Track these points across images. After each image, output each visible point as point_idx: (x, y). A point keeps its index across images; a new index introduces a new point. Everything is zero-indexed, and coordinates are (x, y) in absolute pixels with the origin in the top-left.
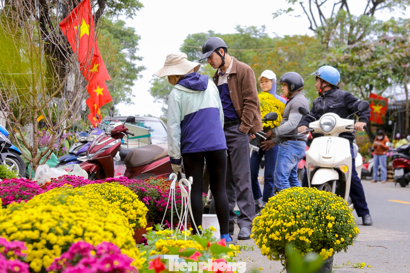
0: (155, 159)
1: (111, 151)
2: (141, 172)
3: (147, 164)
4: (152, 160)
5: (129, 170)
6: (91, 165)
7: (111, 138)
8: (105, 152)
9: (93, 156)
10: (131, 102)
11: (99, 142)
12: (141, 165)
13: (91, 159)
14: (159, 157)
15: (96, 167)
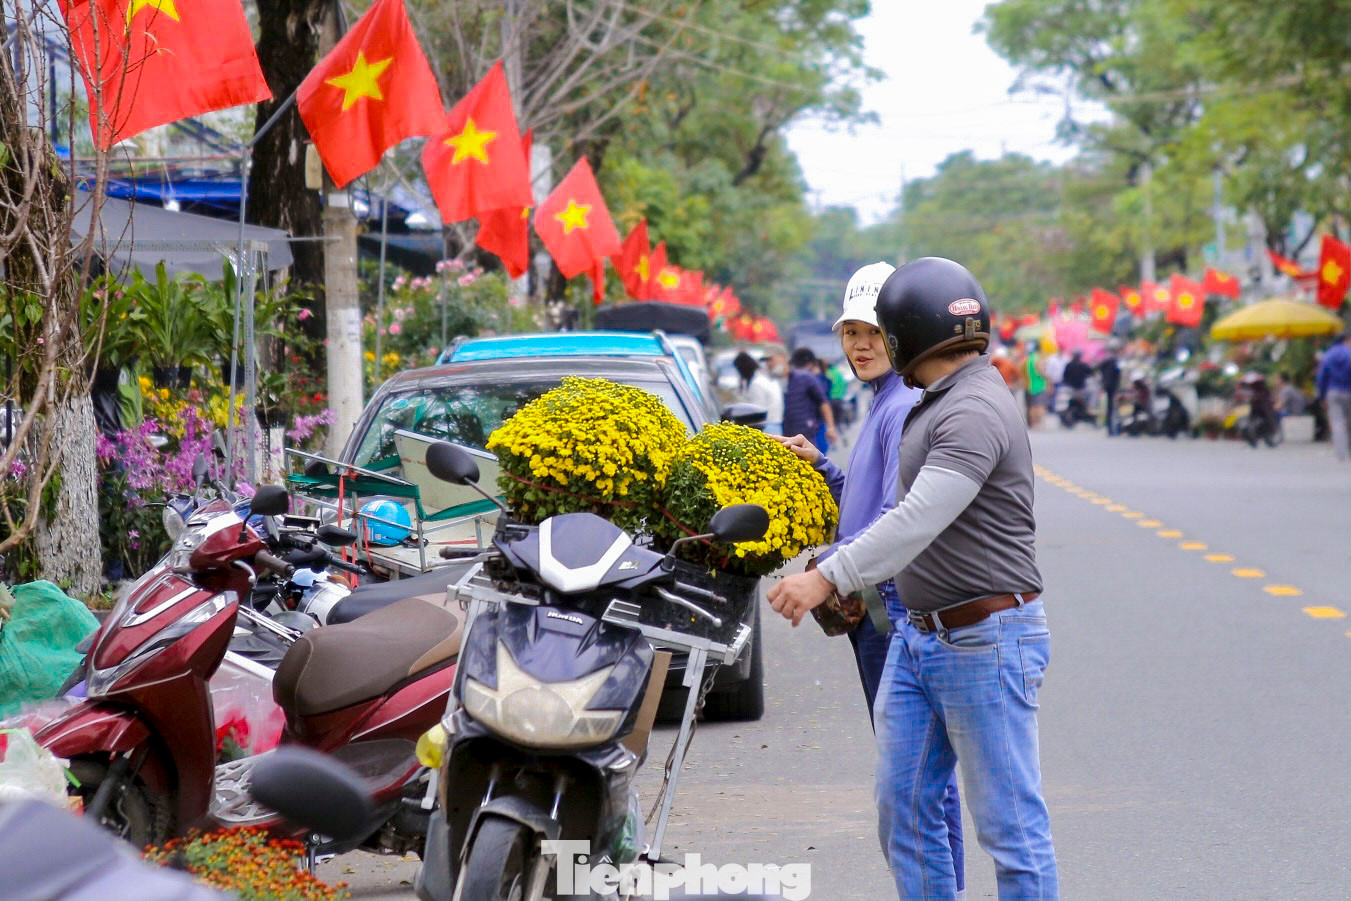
0: (412, 669)
1: (193, 646)
2: (347, 735)
3: (378, 697)
4: (401, 675)
5: (297, 727)
6: (105, 718)
7: (192, 590)
8: (165, 654)
9: (112, 678)
10: (864, 109)
11: (139, 612)
12: (347, 702)
13: (104, 692)
14: (433, 661)
15: (129, 730)
